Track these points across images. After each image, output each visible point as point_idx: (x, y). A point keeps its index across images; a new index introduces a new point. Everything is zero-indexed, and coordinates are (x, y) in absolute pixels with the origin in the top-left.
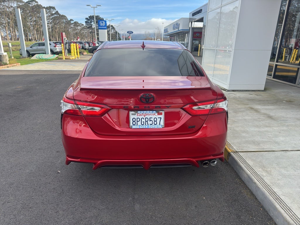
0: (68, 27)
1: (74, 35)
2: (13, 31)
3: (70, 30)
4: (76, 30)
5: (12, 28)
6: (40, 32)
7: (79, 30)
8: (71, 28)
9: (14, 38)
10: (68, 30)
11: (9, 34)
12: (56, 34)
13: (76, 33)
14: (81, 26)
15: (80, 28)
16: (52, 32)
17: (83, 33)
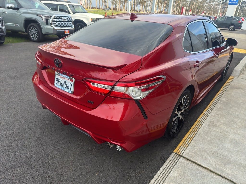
0: (204, 2)
1: (207, 10)
2: (160, 6)
3: (205, 5)
4: (211, 5)
5: (160, 3)
6: (180, 7)
7: (213, 5)
8: (207, 3)
9: (159, 11)
10: (203, 5)
11: (157, 8)
12: (192, 8)
13: (210, 8)
14: (216, 2)
15: (215, 3)
16: (188, 7)
17: (217, 8)
